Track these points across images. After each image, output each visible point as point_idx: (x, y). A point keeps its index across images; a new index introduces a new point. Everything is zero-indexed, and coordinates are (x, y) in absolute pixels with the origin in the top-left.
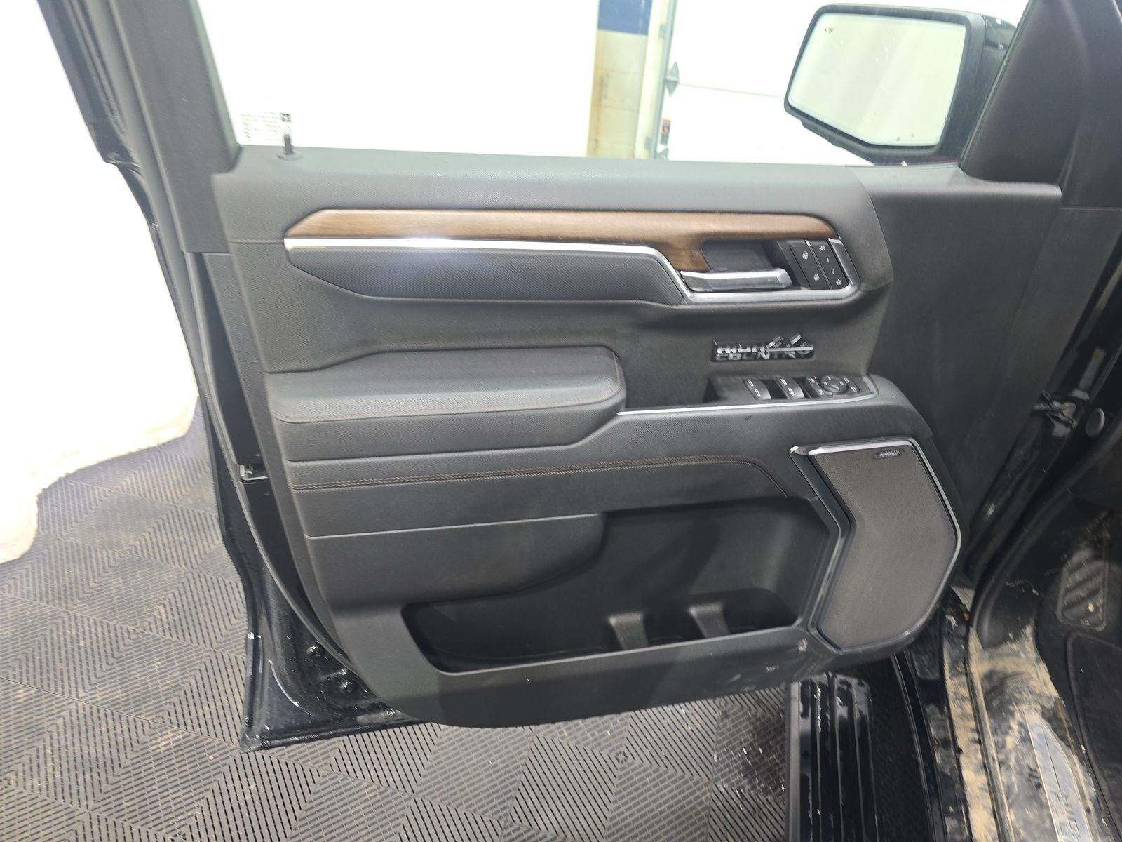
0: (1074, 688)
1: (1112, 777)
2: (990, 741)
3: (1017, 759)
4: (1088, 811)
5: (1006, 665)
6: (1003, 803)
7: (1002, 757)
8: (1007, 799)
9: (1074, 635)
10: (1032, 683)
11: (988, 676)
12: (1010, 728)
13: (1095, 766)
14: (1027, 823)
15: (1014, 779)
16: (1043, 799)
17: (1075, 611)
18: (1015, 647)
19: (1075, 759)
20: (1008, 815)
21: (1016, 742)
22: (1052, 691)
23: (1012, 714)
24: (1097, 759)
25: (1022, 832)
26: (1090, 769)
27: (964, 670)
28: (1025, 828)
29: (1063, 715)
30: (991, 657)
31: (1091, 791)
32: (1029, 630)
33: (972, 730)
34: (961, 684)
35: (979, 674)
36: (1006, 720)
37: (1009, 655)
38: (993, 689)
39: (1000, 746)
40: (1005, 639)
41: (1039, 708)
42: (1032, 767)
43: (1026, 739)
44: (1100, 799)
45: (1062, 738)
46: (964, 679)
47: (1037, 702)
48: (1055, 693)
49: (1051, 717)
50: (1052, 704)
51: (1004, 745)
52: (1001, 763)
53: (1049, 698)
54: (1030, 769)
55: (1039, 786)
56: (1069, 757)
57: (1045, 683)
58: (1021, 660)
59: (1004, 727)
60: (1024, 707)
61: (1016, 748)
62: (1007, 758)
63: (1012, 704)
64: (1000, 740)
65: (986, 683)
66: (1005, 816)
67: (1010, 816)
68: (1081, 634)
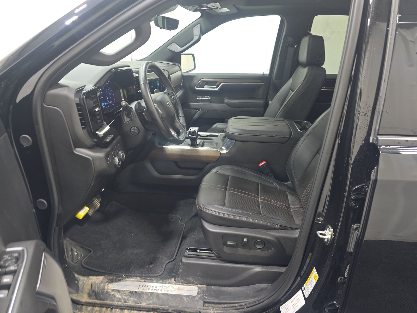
0: (101, 271)
1: (134, 272)
2: (116, 303)
3: (125, 296)
4: (145, 281)
5: (87, 288)
6: (139, 306)
7: (123, 301)
8: (139, 304)
9: (83, 263)
10: (97, 282)
11: (90, 296)
12: (113, 294)
13: (131, 275)
14: (148, 299)
15: (132, 299)
16: (140, 292)
17: (75, 259)
18: (81, 283)
19: (127, 279)
20: (143, 305)
21: (119, 294)
22: (101, 278)
23: (107, 292)
24: (128, 273)
25: (150, 302)
26: (132, 276)
27: (81, 306)
28: (149, 301)
29: (111, 278)
30: (82, 292)
31: (138, 279)
32: (76, 276)
33: (107, 310)
34: (86, 309)
35: (87, 299)
36: (110, 295)
37: (83, 286)
38: (96, 296)
39: (119, 300)
40: (77, 285)
41: (107, 283)
42: (129, 292)
43: (119, 291)
44: (141, 277)
45: (120, 280)
46: (84, 307)
47: (105, 283)
48: (102, 277)
49: (112, 281)
50: (106, 279)
51: (119, 299)
52: (125, 302)
53: (103, 279)
54: (129, 293)
55: (136, 292)
56: (126, 281)
57: (97, 279)
58: (86, 283)
59: (113, 297)
60: (106, 288)
61: (121, 295)
62: (124, 299)
63: (104, 291)
64: (116, 299)
65: (92, 297)
66: (144, 306)
67: (144, 304)
68: (83, 261)
